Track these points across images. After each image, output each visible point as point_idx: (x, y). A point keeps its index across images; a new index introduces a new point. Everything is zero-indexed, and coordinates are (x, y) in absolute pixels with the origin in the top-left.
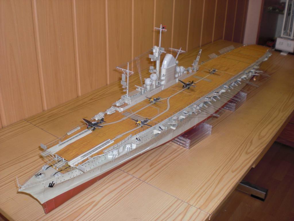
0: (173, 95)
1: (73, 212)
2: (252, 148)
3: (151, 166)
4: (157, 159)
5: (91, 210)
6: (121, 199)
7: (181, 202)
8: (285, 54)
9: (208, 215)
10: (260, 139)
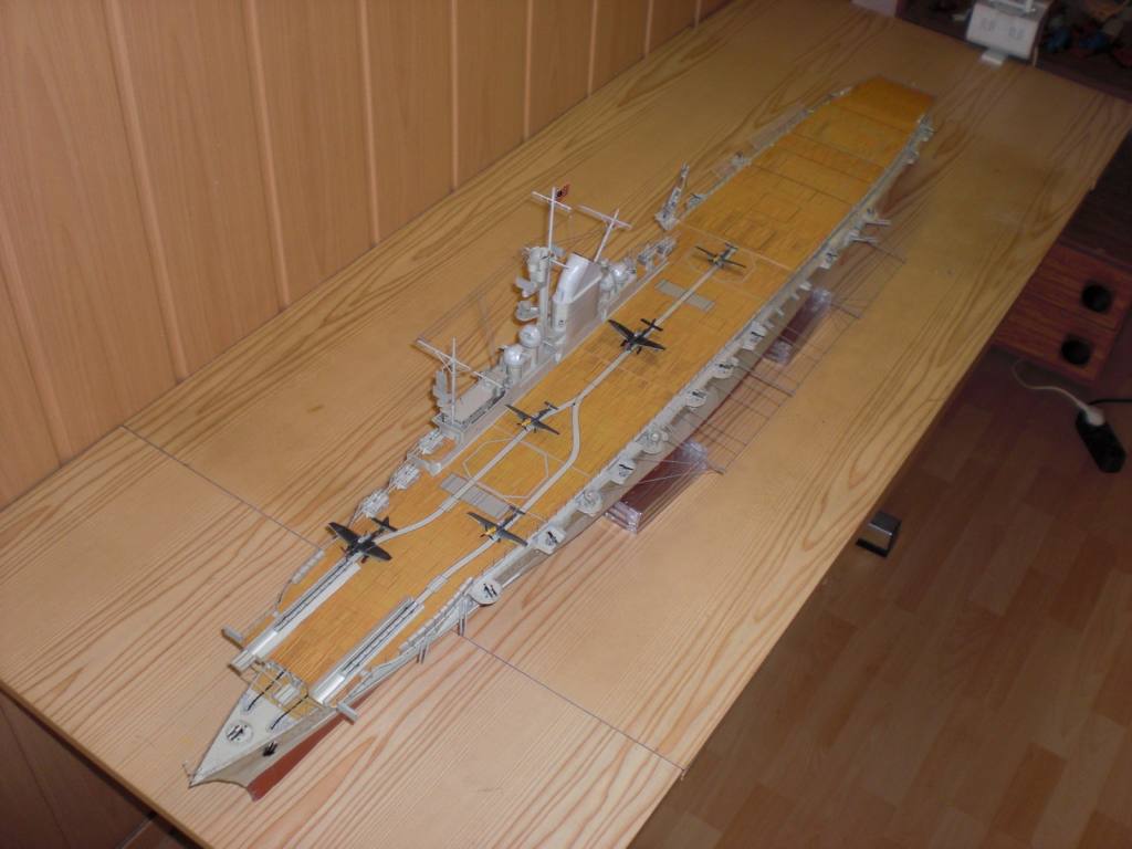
0: (591, 387)
1: (322, 775)
2: (824, 524)
3: (525, 603)
4: (542, 578)
5: (367, 766)
6: (445, 729)
7: (608, 732)
8: (997, 61)
9: (679, 771)
10: (851, 487)
